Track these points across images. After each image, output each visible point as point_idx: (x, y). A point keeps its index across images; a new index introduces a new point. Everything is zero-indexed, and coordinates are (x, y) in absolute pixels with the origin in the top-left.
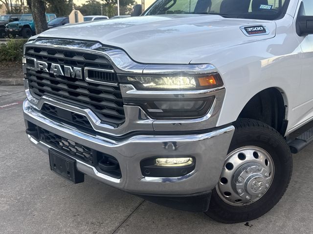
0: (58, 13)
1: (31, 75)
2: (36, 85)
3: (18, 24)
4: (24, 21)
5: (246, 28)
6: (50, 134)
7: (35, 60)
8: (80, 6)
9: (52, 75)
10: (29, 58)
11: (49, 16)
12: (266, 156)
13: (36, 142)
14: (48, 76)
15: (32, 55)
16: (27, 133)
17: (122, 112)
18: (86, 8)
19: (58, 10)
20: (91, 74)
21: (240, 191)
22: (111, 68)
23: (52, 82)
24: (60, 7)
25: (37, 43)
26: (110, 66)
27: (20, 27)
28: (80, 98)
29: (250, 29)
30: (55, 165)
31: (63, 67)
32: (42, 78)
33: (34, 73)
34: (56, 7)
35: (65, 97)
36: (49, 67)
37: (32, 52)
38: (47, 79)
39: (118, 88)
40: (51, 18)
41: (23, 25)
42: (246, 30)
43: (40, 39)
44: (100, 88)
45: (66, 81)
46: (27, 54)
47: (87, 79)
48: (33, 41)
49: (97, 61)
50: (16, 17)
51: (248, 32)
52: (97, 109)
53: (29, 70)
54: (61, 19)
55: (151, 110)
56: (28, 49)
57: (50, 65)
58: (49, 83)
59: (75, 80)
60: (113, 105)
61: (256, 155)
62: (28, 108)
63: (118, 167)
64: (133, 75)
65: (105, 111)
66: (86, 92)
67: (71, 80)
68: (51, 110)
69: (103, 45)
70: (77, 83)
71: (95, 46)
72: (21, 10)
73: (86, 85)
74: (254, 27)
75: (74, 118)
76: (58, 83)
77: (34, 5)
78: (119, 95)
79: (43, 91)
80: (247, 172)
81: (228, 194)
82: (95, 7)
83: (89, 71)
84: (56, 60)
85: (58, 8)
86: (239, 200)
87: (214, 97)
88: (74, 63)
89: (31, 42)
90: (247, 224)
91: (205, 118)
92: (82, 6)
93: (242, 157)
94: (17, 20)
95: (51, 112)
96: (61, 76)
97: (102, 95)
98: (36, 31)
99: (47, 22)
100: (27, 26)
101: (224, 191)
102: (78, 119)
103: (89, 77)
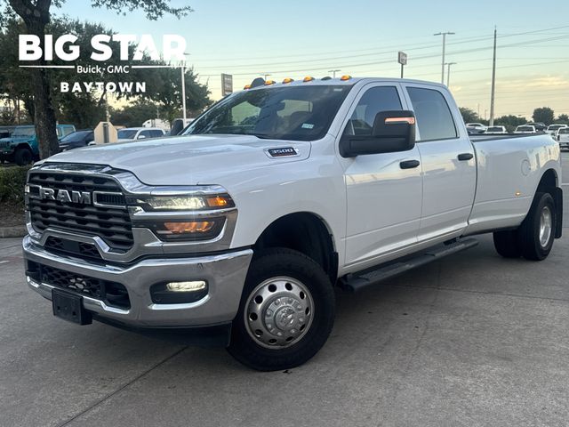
0: (80, 122)
1: (34, 205)
2: (40, 216)
3: (8, 142)
4: (20, 138)
5: (270, 151)
6: (55, 272)
7: (40, 187)
8: (119, 111)
9: (58, 202)
10: (33, 185)
11: (62, 128)
12: (301, 288)
13: (37, 286)
14: (54, 205)
15: (37, 183)
16: (27, 275)
17: (130, 236)
18: (129, 114)
19: (79, 118)
20: (100, 198)
21: (270, 326)
22: (120, 191)
23: (58, 210)
24: (83, 114)
25: (43, 169)
26: (119, 189)
27: (12, 147)
28: (89, 225)
29: (275, 152)
30: (59, 308)
31: (70, 193)
32: (48, 208)
33: (39, 202)
34: (75, 113)
35: (72, 226)
36: (56, 195)
37: (37, 178)
38: (53, 208)
39: (126, 211)
40: (65, 133)
41: (17, 143)
42: (271, 153)
43: (47, 164)
44: (109, 212)
45: (74, 208)
46: (31, 182)
47: (96, 203)
48: (37, 167)
49: (106, 184)
50: (6, 131)
51: (273, 155)
52: (106, 235)
53: (33, 199)
54: (83, 133)
55: (159, 232)
56: (33, 175)
57: (56, 192)
58: (54, 212)
59: (84, 205)
60: (123, 230)
61: (289, 287)
62: (29, 245)
63: (127, 297)
64: (142, 197)
65: (115, 237)
66: (95, 218)
67: (79, 206)
68: (57, 244)
69: (113, 169)
70: (86, 209)
71: (104, 170)
72: (13, 119)
73: (94, 210)
74: (281, 149)
75: (82, 249)
76: (65, 211)
77: (39, 116)
78: (127, 218)
79: (47, 223)
80: (276, 304)
81: (259, 332)
82: (147, 111)
83: (98, 195)
84: (63, 186)
85: (80, 115)
86: (274, 341)
87: (225, 218)
88: (83, 188)
89: (37, 168)
90: (286, 372)
91: (216, 240)
92: (123, 109)
93: (272, 288)
94: (6, 135)
95: (56, 246)
96: (68, 203)
97: (111, 220)
98: (41, 154)
99: (59, 138)
100: (24, 146)
101: (254, 329)
102: (86, 250)
103: (98, 202)
